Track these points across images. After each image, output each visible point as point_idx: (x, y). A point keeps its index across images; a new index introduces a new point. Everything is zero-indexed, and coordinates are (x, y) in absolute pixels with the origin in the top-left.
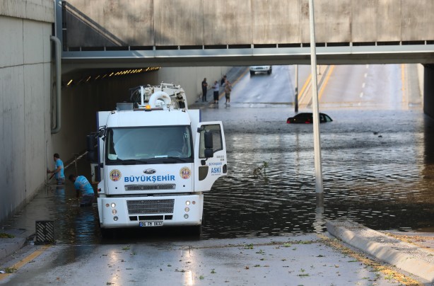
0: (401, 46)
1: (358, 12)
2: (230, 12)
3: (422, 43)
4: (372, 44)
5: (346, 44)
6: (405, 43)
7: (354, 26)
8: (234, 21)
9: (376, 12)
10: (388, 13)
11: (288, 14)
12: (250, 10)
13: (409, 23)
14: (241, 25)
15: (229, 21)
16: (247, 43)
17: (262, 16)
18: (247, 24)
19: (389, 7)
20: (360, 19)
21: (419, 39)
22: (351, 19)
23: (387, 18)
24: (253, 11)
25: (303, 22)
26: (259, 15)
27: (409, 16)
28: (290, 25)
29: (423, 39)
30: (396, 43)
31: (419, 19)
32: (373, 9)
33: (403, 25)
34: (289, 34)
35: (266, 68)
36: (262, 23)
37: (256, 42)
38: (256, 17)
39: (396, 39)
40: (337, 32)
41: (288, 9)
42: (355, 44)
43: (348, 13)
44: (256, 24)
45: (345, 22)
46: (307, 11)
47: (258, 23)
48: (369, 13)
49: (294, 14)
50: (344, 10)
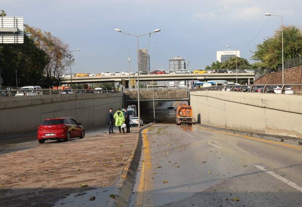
2: (147, 94)
5: (163, 99)
7: (164, 96)
8: (148, 96)
24: (150, 94)
31: (173, 95)
33: (171, 96)
34: (155, 97)
37: (151, 98)
40: (162, 97)
42: (165, 99)
46: (158, 94)
47: (151, 96)
48: (166, 95)
49: (156, 95)
50: (163, 94)
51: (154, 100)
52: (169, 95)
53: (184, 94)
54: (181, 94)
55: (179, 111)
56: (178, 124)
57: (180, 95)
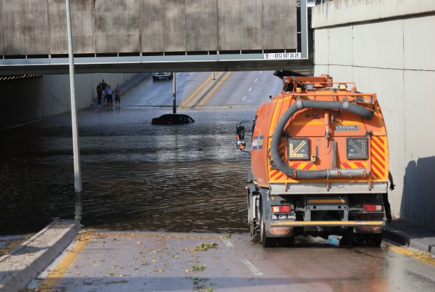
0: (186, 56)
1: (146, 25)
2: (28, 24)
3: (205, 53)
4: (160, 54)
5: (137, 54)
6: (190, 53)
7: (143, 37)
8: (32, 33)
9: (163, 25)
10: (174, 26)
11: (82, 26)
12: (47, 23)
13: (193, 35)
14: (39, 37)
15: (27, 33)
16: (45, 53)
17: (58, 29)
18: (44, 36)
19: (175, 21)
20: (148, 31)
21: (203, 50)
22: (141, 31)
23: (173, 30)
24: (49, 24)
25: (96, 34)
26: (55, 27)
27: (193, 28)
28: (84, 36)
29: (206, 50)
30: (182, 53)
31: (202, 32)
32: (161, 22)
33: (188, 36)
34: (84, 45)
35: (167, 74)
36: (58, 35)
37: (52, 53)
38: (52, 29)
39: (182, 50)
40: (128, 43)
41: (82, 22)
42: (145, 54)
43: (138, 26)
44: (53, 36)
45: (135, 34)
46: (100, 23)
47: (55, 35)
48: (156, 26)
49: (88, 27)
50: (134, 23)
51: (70, 62)
52: (173, 33)
53: (271, 26)
54: (252, 21)
55: (284, 135)
56: (272, 243)
57: (250, 32)
